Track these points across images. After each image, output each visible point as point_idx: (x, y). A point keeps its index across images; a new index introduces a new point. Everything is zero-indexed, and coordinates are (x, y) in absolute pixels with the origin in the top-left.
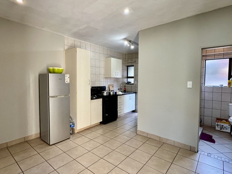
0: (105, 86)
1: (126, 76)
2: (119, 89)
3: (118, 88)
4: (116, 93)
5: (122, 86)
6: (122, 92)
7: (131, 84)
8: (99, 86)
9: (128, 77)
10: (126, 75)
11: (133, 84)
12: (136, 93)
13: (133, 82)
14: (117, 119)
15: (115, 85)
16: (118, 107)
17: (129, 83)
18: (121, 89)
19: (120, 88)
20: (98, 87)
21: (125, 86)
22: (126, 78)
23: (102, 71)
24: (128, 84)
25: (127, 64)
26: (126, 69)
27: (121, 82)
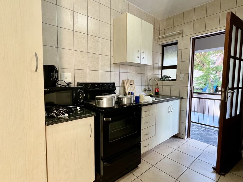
0: (114, 83)
1: (160, 65)
2: (145, 90)
3: (143, 88)
4: (137, 98)
5: (151, 83)
6: (151, 96)
7: (170, 80)
8: (98, 81)
9: (163, 68)
10: (160, 63)
11: (175, 80)
12: (181, 98)
13: (174, 77)
14: (139, 166)
15: (138, 80)
16: (143, 132)
17: (164, 78)
18: (149, 90)
19: (147, 88)
20: (93, 84)
21: (157, 84)
22: (159, 68)
23: (107, 49)
24: (164, 80)
25: (163, 40)
26: (161, 52)
27: (150, 77)
